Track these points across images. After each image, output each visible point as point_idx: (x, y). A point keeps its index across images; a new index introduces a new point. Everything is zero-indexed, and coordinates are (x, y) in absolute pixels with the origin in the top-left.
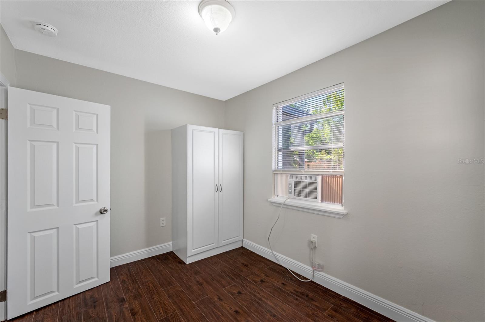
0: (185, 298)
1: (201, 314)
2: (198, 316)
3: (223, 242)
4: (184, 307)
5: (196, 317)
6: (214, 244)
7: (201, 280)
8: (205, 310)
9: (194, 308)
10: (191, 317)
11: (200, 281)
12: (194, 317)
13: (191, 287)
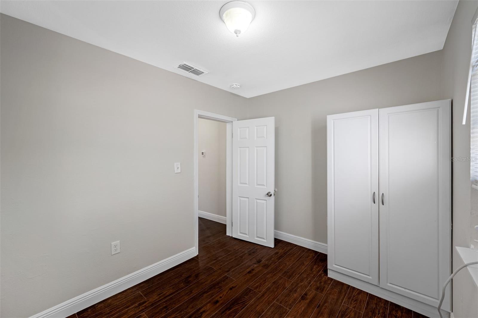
0: (278, 293)
1: (263, 312)
2: (259, 310)
3: (389, 284)
4: (266, 296)
5: (258, 309)
6: (370, 277)
7: (310, 296)
8: (269, 313)
9: (269, 304)
10: (257, 305)
11: (308, 296)
12: (258, 307)
13: (294, 292)
